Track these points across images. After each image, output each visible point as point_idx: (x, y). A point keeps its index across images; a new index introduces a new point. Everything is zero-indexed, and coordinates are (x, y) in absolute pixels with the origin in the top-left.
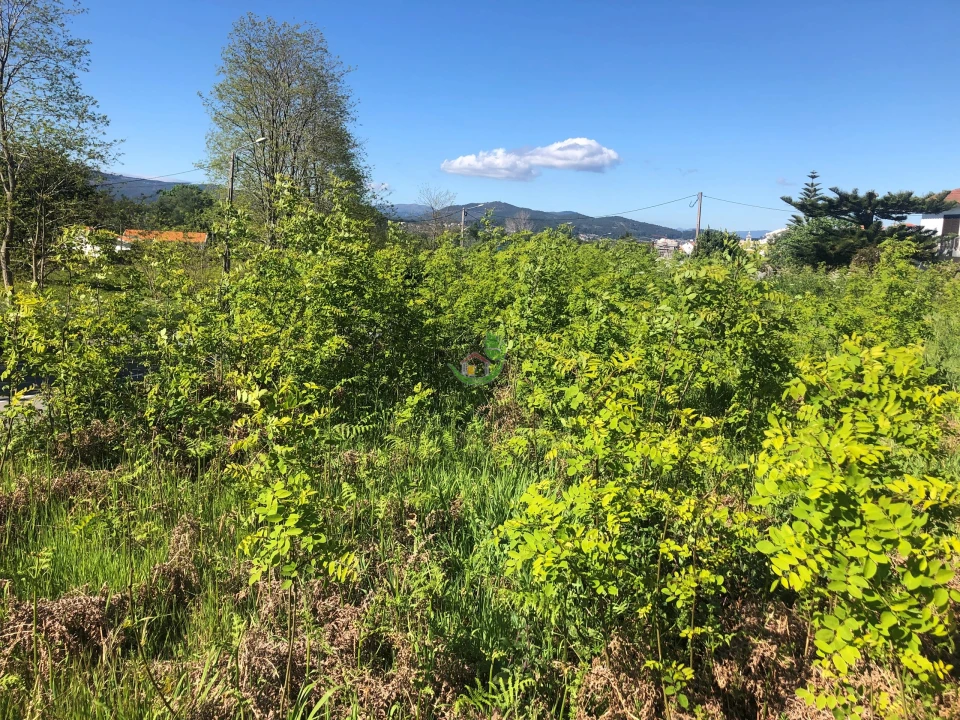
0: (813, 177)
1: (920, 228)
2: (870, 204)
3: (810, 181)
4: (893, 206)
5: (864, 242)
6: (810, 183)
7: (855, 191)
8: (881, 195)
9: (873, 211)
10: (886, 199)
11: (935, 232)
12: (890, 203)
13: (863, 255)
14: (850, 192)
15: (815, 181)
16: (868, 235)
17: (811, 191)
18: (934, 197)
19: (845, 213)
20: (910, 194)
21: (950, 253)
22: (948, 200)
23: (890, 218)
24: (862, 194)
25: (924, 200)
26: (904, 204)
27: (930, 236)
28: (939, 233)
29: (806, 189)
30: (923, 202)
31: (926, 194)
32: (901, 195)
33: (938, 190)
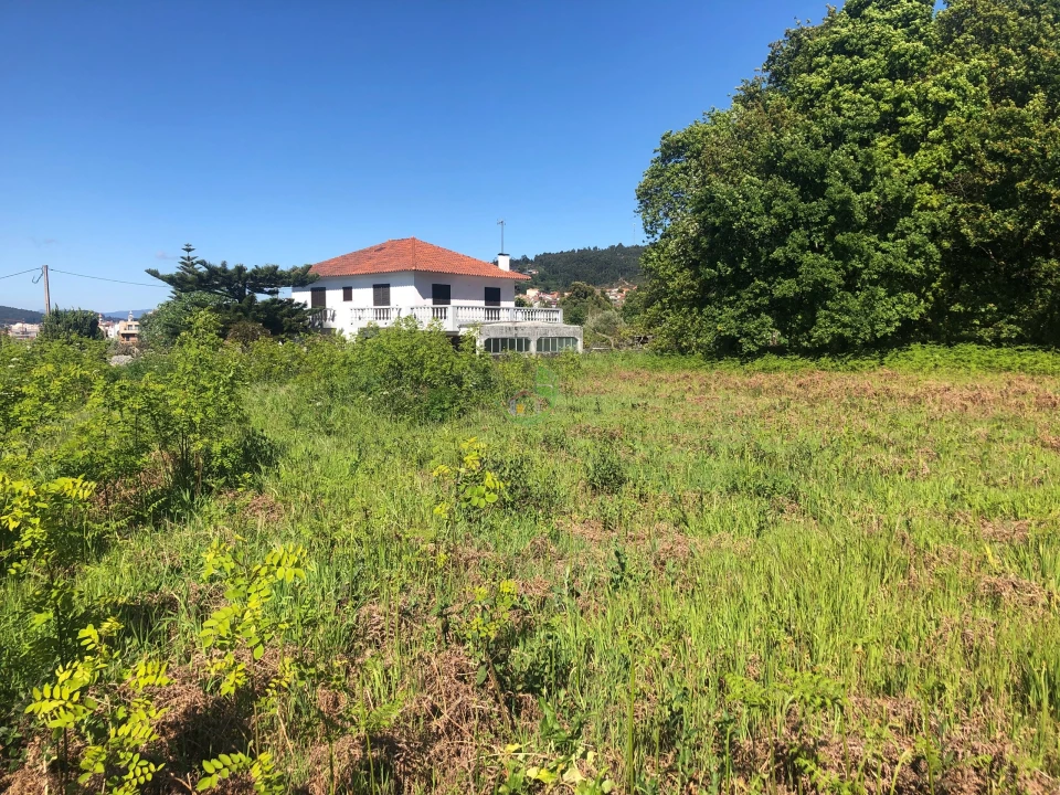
0: (189, 250)
1: (291, 301)
2: (240, 278)
3: (186, 254)
4: (262, 280)
5: (240, 316)
6: (186, 256)
7: (224, 264)
8: (250, 268)
9: (244, 285)
10: (254, 271)
11: (305, 305)
12: (258, 276)
13: (238, 330)
14: (219, 265)
15: (191, 254)
16: (242, 310)
17: (188, 264)
18: (297, 271)
19: (217, 287)
20: (276, 268)
21: (321, 324)
22: (311, 273)
23: (262, 292)
24: (231, 267)
25: (289, 273)
26: (272, 278)
27: (301, 309)
28: (309, 306)
29: (182, 263)
30: (289, 275)
31: (290, 267)
32: (268, 269)
33: (300, 265)
